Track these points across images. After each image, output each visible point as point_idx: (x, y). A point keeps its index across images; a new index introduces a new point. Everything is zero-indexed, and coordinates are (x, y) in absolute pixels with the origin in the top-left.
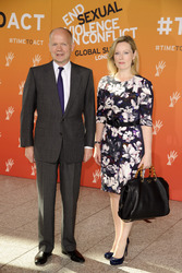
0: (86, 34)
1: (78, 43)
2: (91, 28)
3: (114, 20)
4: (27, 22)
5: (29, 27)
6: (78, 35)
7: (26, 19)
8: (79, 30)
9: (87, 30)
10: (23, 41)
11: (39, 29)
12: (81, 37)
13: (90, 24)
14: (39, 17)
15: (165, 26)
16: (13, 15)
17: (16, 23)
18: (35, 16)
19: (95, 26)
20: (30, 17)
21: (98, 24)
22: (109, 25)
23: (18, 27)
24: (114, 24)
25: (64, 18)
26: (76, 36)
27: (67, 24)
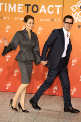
1: (80, 21)
4: (51, 9)
5: (53, 12)
7: (51, 8)
10: (48, 20)
11: (58, 13)
14: (59, 7)
16: (43, 6)
17: (45, 11)
18: (56, 6)
20: (53, 7)
23: (45, 13)
25: (71, 8)
26: (79, 17)
27: (73, 11)
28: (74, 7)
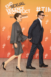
0: (13, 11)
1: (11, 14)
2: (15, 9)
3: (23, 7)
6: (11, 11)
8: (11, 10)
9: (14, 10)
12: (12, 12)
13: (15, 8)
15: (38, 9)
19: (16, 9)
21: (17, 8)
22: (21, 9)
24: (23, 8)
25: (6, 6)
26: (10, 12)
27: (7, 8)
28: (7, 6)
